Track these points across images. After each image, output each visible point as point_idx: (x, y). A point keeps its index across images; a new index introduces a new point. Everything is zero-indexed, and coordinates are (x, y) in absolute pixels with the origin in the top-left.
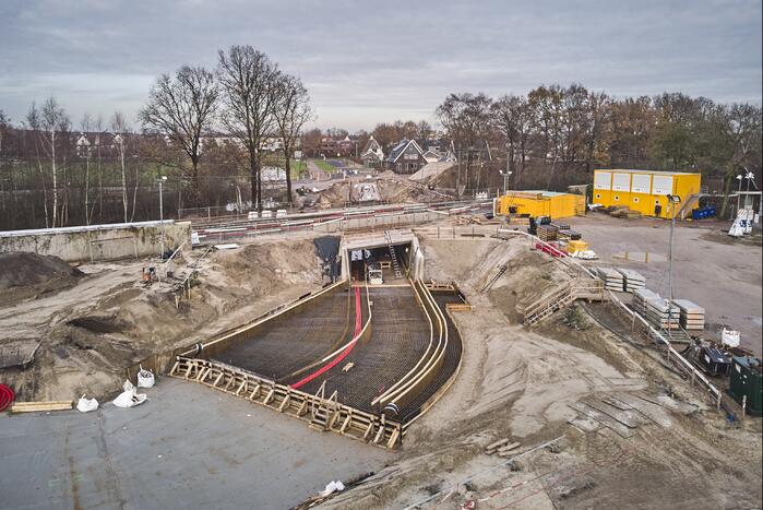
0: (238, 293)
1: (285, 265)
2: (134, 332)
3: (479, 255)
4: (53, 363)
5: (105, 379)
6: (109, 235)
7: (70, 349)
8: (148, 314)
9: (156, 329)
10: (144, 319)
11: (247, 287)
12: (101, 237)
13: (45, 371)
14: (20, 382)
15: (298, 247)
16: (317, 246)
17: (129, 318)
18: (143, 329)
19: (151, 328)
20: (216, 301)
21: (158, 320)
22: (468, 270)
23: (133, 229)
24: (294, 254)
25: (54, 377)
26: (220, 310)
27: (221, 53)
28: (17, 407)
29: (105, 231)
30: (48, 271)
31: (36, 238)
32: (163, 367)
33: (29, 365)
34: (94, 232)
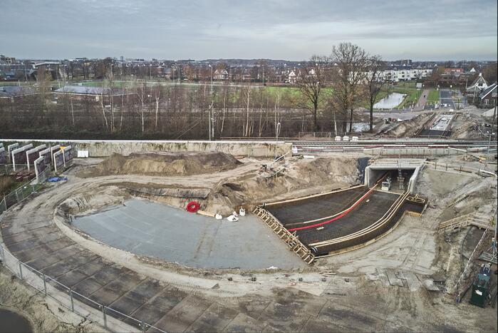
0: (301, 182)
1: (337, 171)
2: (246, 192)
4: (212, 199)
5: (228, 209)
6: (256, 146)
7: (220, 195)
8: (254, 186)
9: (256, 193)
10: (252, 188)
11: (307, 180)
12: (253, 146)
13: (210, 201)
14: (202, 203)
15: (347, 162)
16: (359, 163)
17: (246, 186)
18: (250, 192)
19: (254, 192)
20: (288, 184)
21: (258, 189)
23: (266, 144)
24: (344, 165)
25: (212, 204)
26: (289, 189)
27: (334, 47)
28: (199, 212)
29: (255, 144)
30: (226, 161)
31: (229, 145)
32: (252, 210)
33: (206, 198)
34: (251, 144)
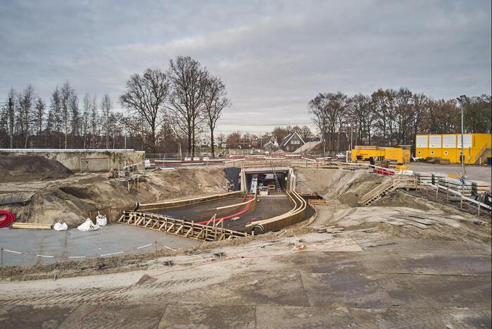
0: (171, 190)
1: (204, 182)
2: (98, 199)
3: (335, 179)
4: (42, 203)
5: (74, 216)
6: (93, 156)
7: (53, 198)
8: (109, 190)
9: (113, 199)
10: (106, 193)
11: (177, 188)
12: (88, 156)
13: (37, 207)
14: (20, 212)
15: (213, 172)
16: (226, 172)
17: (96, 190)
18: (104, 198)
19: (110, 198)
20: (155, 191)
21: (114, 195)
22: (327, 188)
23: (108, 153)
24: (211, 176)
25: (42, 211)
26: (158, 197)
28: (15, 225)
29: (90, 153)
32: (114, 218)
33: (28, 203)
34: (84, 153)
